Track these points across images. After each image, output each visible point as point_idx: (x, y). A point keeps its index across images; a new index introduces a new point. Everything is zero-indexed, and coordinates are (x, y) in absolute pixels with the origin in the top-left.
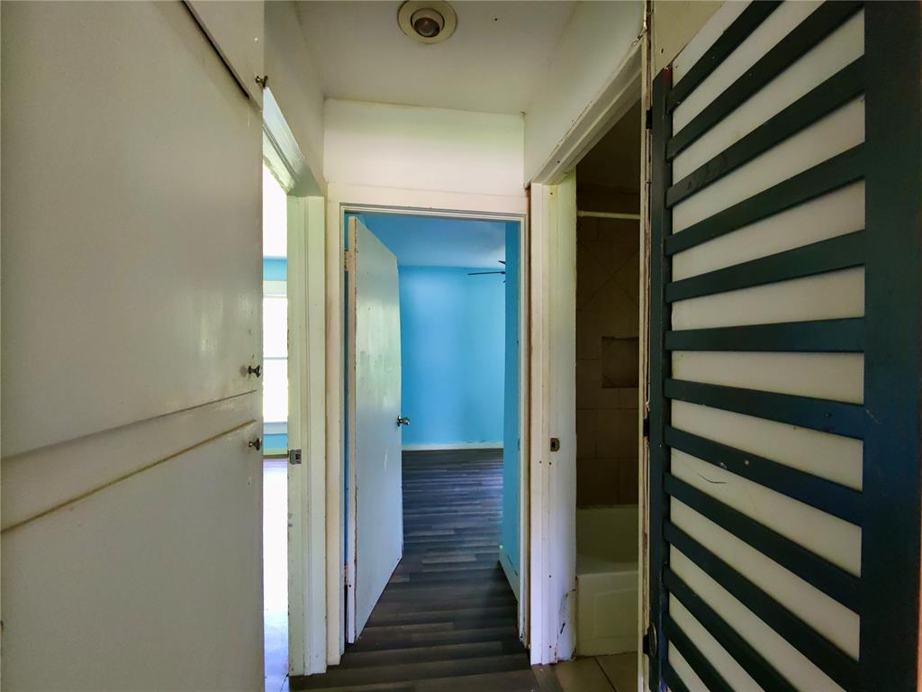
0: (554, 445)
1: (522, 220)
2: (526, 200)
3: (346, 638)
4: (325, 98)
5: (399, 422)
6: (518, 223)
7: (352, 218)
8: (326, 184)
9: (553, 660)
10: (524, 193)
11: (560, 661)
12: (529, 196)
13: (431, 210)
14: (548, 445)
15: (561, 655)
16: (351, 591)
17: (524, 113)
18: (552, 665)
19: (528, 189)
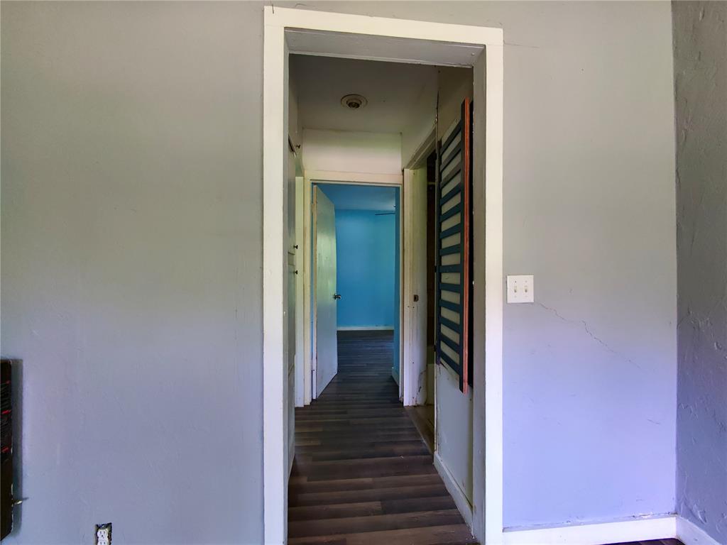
0: (416, 298)
1: (400, 186)
2: (402, 176)
3: (312, 397)
4: (303, 128)
5: (336, 297)
6: (399, 188)
7: (315, 186)
8: (304, 170)
9: (414, 404)
10: (401, 172)
11: (418, 406)
12: (403, 174)
13: (354, 182)
14: (413, 298)
15: (419, 403)
16: (314, 372)
17: (401, 133)
18: (415, 406)
19: (403, 171)
